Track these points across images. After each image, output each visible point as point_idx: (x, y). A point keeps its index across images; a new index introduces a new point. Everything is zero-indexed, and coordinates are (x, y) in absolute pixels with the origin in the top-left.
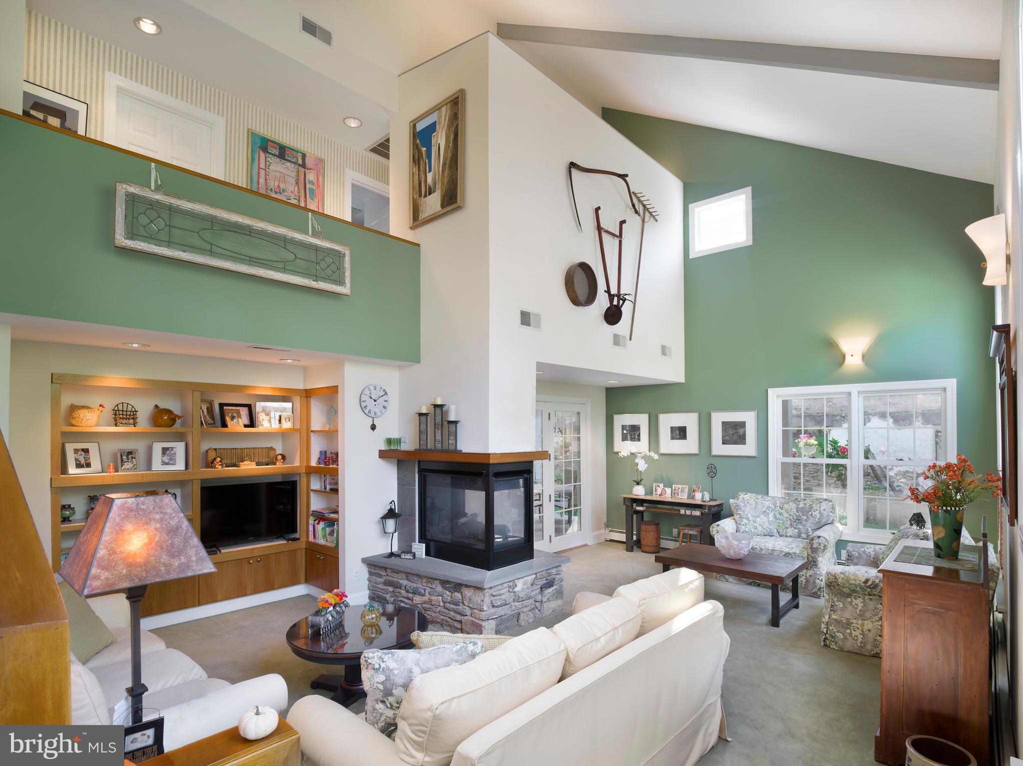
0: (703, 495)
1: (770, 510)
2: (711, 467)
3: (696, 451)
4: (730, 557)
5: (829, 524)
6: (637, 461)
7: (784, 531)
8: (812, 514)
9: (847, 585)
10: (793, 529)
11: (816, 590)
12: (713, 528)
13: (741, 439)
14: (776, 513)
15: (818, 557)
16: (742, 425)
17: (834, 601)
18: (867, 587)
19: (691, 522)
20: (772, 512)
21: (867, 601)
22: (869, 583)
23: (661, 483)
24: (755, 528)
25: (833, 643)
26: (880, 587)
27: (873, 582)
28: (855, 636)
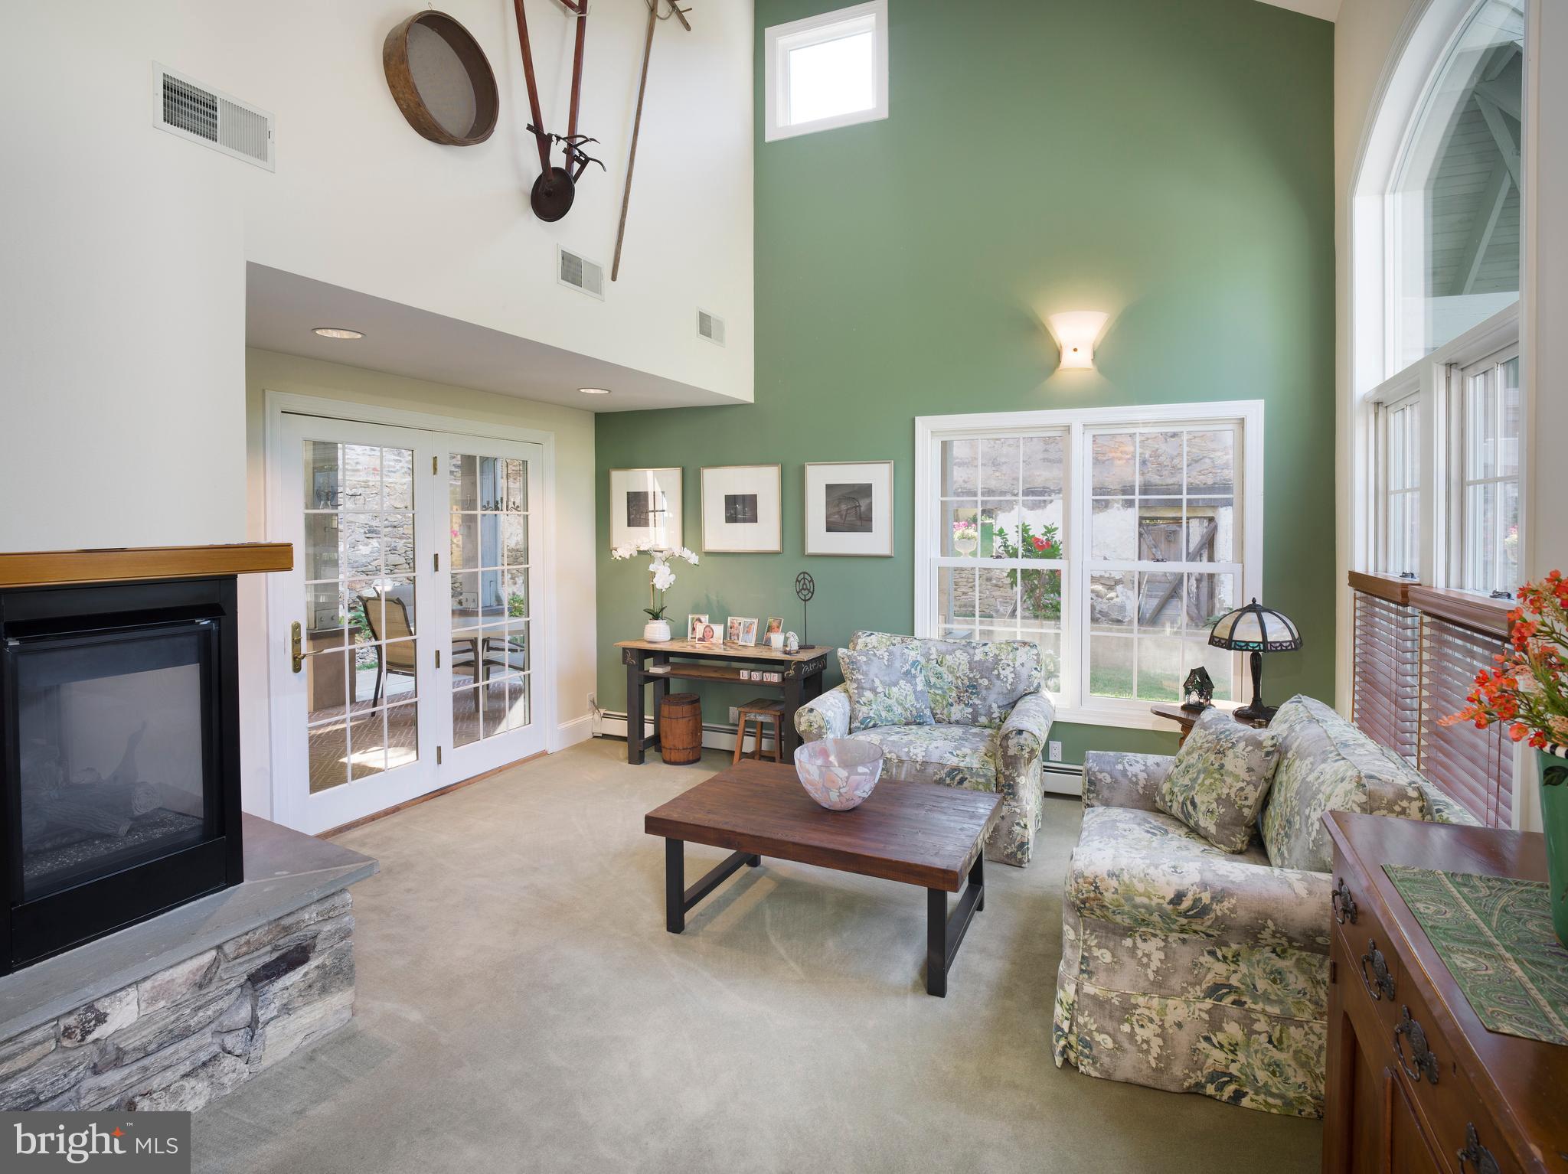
0: (786, 639)
1: (919, 668)
2: (804, 578)
3: (775, 546)
4: (830, 806)
5: (1030, 693)
6: (652, 568)
7: (945, 711)
8: (999, 674)
9: (1126, 908)
10: (962, 706)
11: (1012, 848)
12: (801, 716)
13: (862, 522)
14: (931, 674)
15: (1018, 776)
16: (865, 490)
17: (1090, 947)
18: (1180, 914)
19: (762, 697)
20: (921, 672)
21: (1174, 945)
22: (1186, 904)
23: (703, 613)
24: (889, 709)
25: (1086, 1061)
26: (1212, 915)
27: (1197, 901)
28: (1144, 1041)
